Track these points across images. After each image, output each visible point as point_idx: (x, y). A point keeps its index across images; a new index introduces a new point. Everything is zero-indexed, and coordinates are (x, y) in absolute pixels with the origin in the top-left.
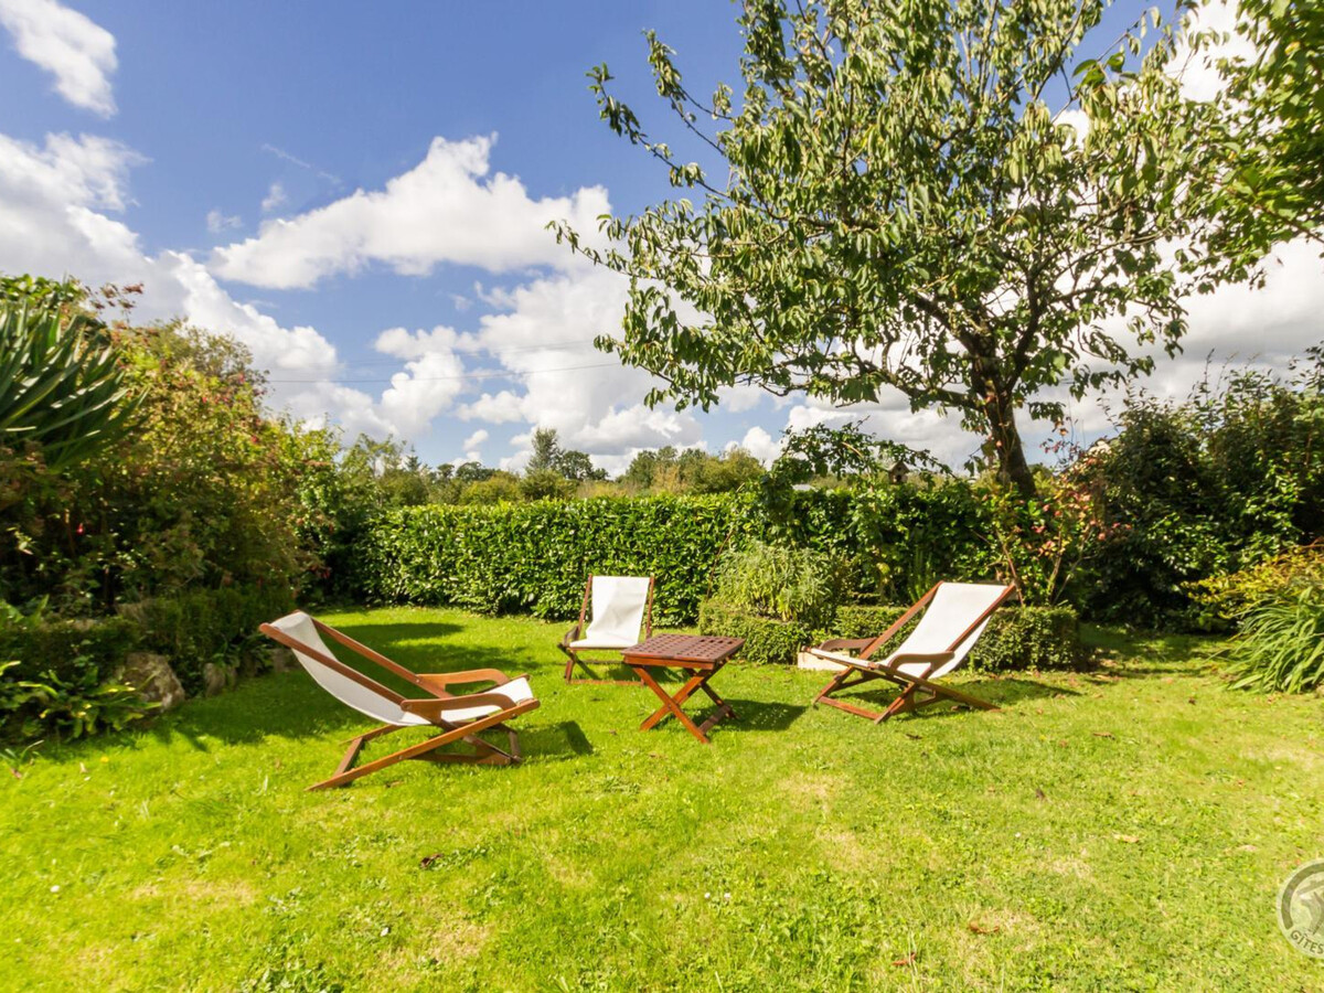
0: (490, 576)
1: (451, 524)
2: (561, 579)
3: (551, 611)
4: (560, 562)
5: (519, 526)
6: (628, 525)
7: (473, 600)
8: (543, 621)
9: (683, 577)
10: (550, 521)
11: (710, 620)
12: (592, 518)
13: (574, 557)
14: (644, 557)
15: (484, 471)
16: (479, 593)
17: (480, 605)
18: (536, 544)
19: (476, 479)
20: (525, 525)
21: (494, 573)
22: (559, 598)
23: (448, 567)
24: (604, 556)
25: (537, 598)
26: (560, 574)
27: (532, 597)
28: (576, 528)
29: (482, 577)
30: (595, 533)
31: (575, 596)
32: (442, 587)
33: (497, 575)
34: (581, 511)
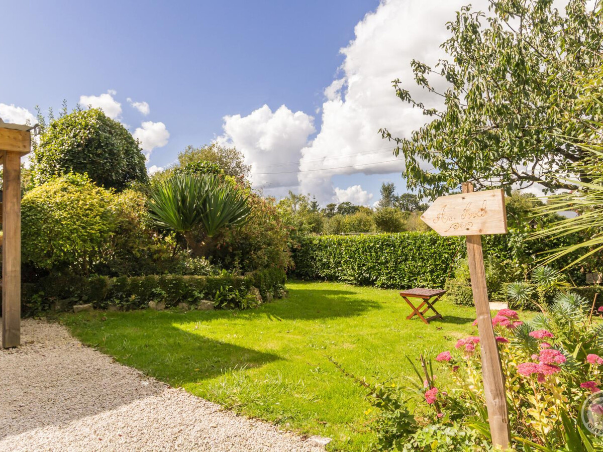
0: (356, 268)
1: (340, 244)
2: (388, 270)
3: (383, 284)
4: (387, 262)
5: (369, 245)
6: (417, 245)
7: (349, 278)
8: (380, 289)
9: (442, 269)
10: (382, 243)
11: (448, 288)
12: (401, 242)
13: (393, 260)
14: (425, 260)
15: (353, 207)
16: (351, 275)
17: (351, 281)
18: (377, 253)
19: (349, 213)
20: (372, 245)
21: (358, 266)
22: (387, 279)
23: (338, 264)
24: (406, 260)
25: (377, 278)
26: (387, 267)
27: (375, 278)
28: (395, 247)
29: (353, 268)
30: (402, 249)
31: (394, 277)
32: (335, 273)
33: (359, 267)
34: (397, 238)
